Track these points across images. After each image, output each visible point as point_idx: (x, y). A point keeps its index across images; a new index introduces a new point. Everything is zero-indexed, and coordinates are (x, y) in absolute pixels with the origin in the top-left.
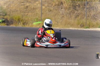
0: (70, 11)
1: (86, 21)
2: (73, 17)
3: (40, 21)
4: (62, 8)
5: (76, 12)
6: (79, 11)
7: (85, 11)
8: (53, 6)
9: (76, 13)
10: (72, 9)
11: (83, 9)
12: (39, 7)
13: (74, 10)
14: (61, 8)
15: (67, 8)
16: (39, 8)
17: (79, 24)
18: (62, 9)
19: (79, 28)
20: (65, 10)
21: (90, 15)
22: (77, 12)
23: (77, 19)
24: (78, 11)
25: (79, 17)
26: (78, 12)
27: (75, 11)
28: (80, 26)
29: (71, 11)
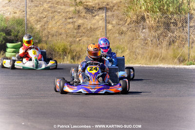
0: (159, 32)
1: (189, 51)
2: (165, 43)
6: (175, 33)
7: (187, 33)
8: (127, 24)
9: (170, 37)
10: (162, 29)
11: (183, 29)
12: (100, 27)
13: (166, 30)
14: (142, 27)
15: (153, 28)
16: (102, 28)
17: (176, 57)
18: (144, 30)
19: (175, 64)
20: (150, 31)
22: (172, 34)
23: (172, 47)
24: (173, 32)
25: (176, 44)
26: (174, 35)
27: (168, 32)
28: (178, 61)
29: (161, 34)
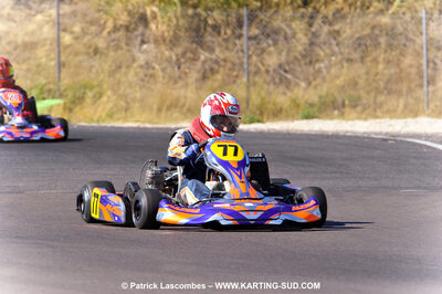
0: (179, 50)
1: (248, 92)
2: (194, 76)
3: (53, 98)
4: (143, 42)
5: (202, 57)
6: (217, 50)
7: (242, 51)
8: (105, 33)
9: (204, 62)
10: (185, 44)
11: (235, 44)
12: (45, 39)
13: (194, 46)
14: (139, 38)
15: (164, 40)
16: (48, 42)
18: (145, 46)
21: (263, 65)
22: (207, 55)
23: (209, 83)
24: (212, 50)
25: (219, 77)
26: (214, 57)
27: (200, 50)
29: (184, 54)
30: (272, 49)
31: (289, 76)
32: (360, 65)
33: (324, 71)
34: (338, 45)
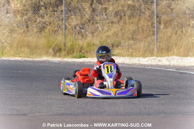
1: (65, 39)
2: (35, 30)
4: (7, 13)
5: (38, 21)
6: (45, 18)
7: (58, 17)
9: (39, 23)
11: (54, 14)
13: (34, 15)
14: (5, 11)
17: (50, 47)
18: (8, 15)
20: (15, 16)
21: (69, 25)
22: (40, 19)
24: (43, 17)
25: (47, 31)
26: (44, 20)
29: (29, 19)
30: (73, 17)
31: (82, 31)
32: (118, 25)
33: (100, 28)
34: (106, 15)
